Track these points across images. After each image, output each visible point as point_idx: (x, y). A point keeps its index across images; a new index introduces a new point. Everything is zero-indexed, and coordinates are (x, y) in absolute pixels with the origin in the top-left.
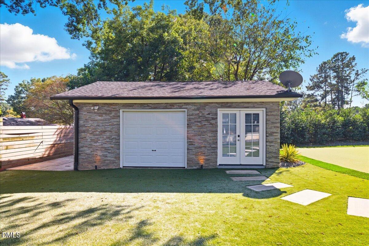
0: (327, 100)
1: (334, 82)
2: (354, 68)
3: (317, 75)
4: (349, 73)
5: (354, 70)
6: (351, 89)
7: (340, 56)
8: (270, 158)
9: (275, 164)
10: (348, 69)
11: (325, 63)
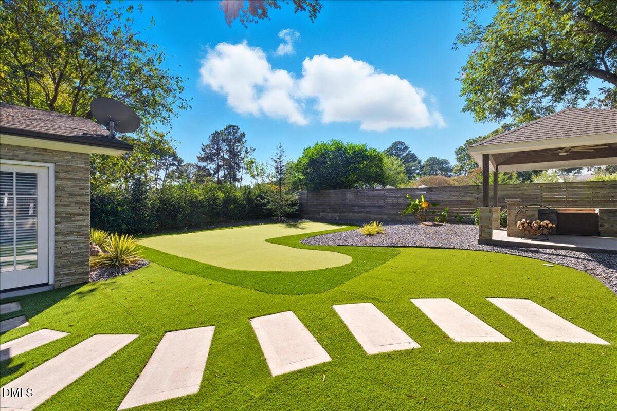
0: (220, 175)
1: (226, 157)
2: (244, 145)
3: (210, 145)
4: (240, 149)
5: (244, 147)
6: (242, 166)
7: (232, 129)
8: (64, 267)
9: (78, 277)
10: (239, 144)
11: (217, 133)
